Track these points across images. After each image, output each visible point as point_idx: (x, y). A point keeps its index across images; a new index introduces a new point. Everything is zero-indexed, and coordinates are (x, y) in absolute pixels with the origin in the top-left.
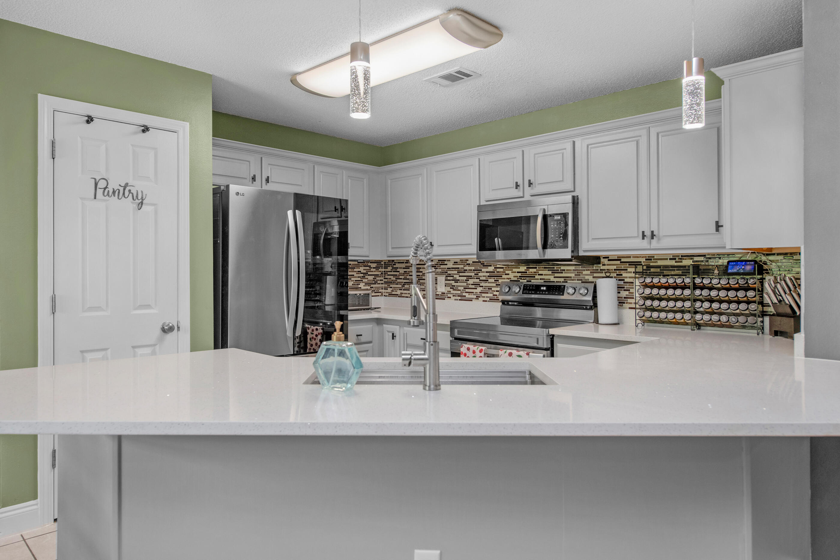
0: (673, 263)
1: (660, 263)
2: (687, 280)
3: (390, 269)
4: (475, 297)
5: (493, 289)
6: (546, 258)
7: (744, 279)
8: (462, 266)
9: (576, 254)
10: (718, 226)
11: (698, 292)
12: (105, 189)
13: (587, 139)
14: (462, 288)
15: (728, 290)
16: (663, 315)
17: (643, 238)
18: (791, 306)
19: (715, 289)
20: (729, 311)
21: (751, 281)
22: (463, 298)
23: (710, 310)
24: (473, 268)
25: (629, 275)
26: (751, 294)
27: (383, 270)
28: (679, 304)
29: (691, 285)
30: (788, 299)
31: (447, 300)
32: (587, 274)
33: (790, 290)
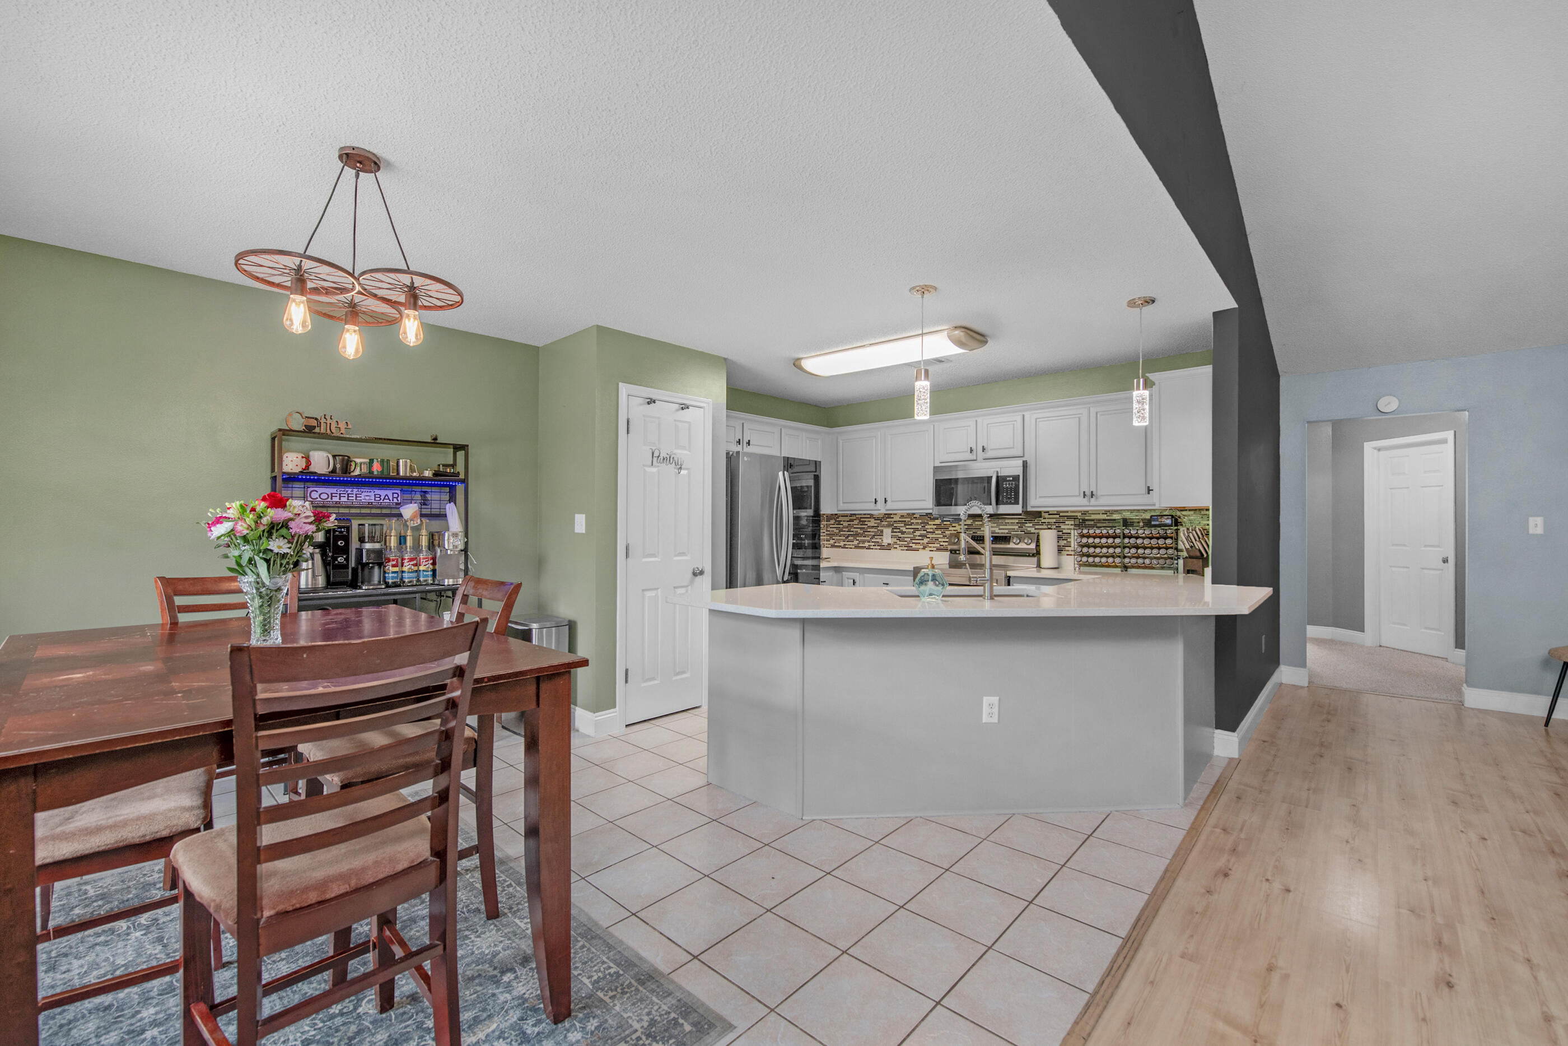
0: (1105, 517)
1: (1093, 517)
2: (1118, 531)
3: (832, 522)
4: (922, 547)
5: (940, 540)
6: (999, 513)
7: (1163, 529)
8: (909, 519)
9: (1025, 510)
10: (1149, 490)
11: (1126, 540)
12: (658, 457)
13: (1035, 413)
14: (909, 539)
15: (1151, 538)
16: (1097, 560)
17: (1084, 497)
18: (1200, 550)
19: (1140, 538)
20: (1151, 555)
21: (1169, 532)
22: (909, 549)
23: (1136, 555)
24: (920, 521)
25: (1068, 526)
26: (1169, 541)
27: (825, 523)
28: (1111, 550)
29: (1121, 535)
30: (1198, 545)
31: (893, 551)
32: (1029, 527)
33: (1199, 538)
